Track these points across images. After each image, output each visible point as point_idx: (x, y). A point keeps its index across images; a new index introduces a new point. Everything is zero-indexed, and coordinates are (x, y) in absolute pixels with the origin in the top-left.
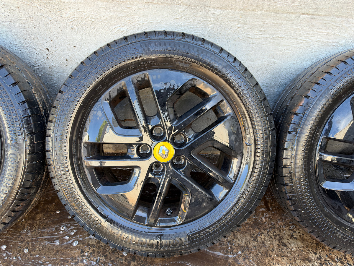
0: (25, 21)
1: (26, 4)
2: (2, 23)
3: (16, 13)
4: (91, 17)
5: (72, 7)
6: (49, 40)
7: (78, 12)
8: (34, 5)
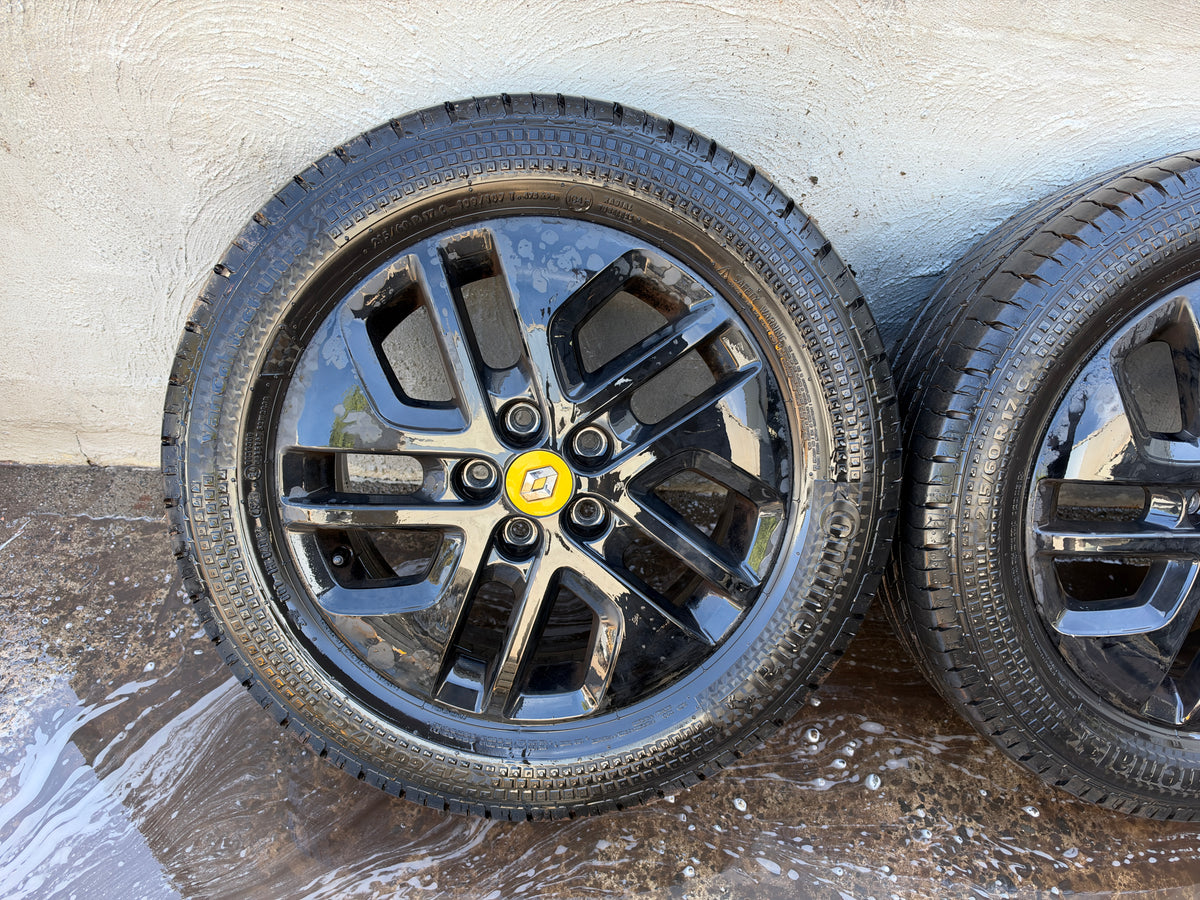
0: (787, 92)
1: (817, 39)
2: (712, 96)
3: (772, 65)
4: (999, 85)
5: (958, 54)
6: (833, 150)
7: (967, 69)
8: (841, 44)
